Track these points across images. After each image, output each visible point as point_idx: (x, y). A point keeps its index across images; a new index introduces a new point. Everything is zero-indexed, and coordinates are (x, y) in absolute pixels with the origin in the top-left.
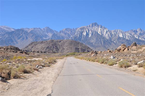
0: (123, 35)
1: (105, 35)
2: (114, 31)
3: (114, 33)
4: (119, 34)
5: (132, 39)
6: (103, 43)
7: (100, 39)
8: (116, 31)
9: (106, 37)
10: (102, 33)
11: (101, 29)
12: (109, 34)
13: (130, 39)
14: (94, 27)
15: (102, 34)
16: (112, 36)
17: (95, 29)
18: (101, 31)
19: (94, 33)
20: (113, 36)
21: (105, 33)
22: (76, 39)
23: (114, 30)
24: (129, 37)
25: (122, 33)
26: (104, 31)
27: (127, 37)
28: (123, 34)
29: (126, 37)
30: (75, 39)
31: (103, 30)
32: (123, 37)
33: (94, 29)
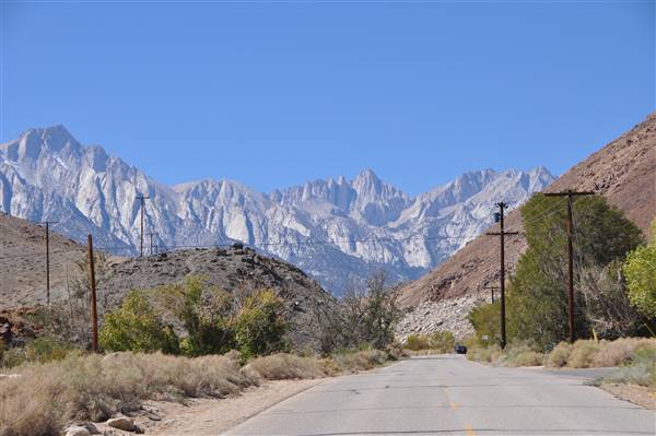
0: (249, 225)
1: (124, 221)
2: (195, 194)
3: (191, 206)
4: (225, 215)
5: (304, 250)
8: (210, 190)
9: (135, 236)
10: (102, 205)
11: (101, 175)
12: (156, 214)
13: (292, 254)
14: (45, 163)
15: (106, 217)
16: (173, 232)
17: (56, 175)
18: (101, 195)
19: (46, 211)
20: (181, 233)
21: (126, 208)
23: (192, 185)
24: (290, 240)
25: (246, 214)
26: (123, 192)
27: (274, 238)
28: (253, 219)
29: (266, 236)
31: (114, 188)
32: (252, 238)
33: (44, 178)
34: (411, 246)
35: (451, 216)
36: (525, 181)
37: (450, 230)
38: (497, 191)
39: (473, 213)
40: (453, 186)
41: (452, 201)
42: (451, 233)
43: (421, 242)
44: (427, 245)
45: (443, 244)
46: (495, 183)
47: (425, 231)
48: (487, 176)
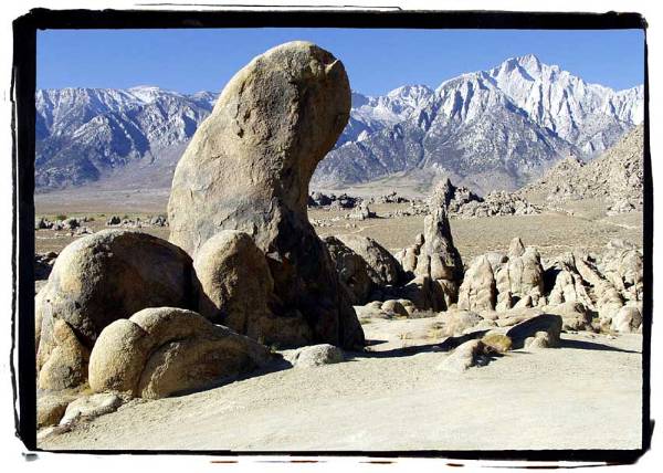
1: (553, 112)
6: (510, 152)
7: (505, 131)
9: (558, 121)
15: (541, 110)
18: (541, 95)
19: (489, 105)
21: (556, 103)
22: (396, 135)
26: (555, 92)
30: (392, 134)
31: (550, 90)
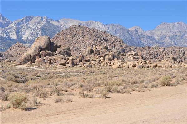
34: (12, 33)
35: (23, 26)
36: (42, 19)
37: (22, 30)
38: (35, 21)
39: (29, 26)
40: (23, 19)
41: (23, 23)
42: (23, 30)
43: (14, 32)
44: (16, 33)
45: (20, 33)
46: (34, 19)
47: (16, 30)
48: (32, 17)
